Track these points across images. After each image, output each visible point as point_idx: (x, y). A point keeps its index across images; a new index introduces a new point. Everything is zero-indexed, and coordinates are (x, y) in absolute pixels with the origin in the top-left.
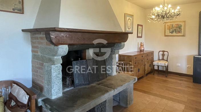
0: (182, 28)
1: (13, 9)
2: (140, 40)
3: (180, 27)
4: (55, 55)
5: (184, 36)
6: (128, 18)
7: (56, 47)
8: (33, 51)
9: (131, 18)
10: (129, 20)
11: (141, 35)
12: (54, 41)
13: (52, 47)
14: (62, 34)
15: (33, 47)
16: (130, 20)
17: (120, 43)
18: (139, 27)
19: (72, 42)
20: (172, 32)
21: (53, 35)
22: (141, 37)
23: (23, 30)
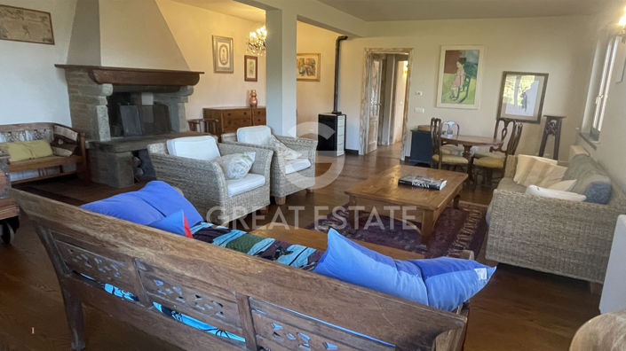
0: (316, 66)
1: (44, 40)
2: (250, 86)
3: (312, 64)
4: (99, 95)
5: (317, 80)
6: (220, 44)
7: (100, 86)
8: (70, 92)
9: (228, 45)
10: (224, 48)
11: (254, 77)
12: (97, 79)
13: (96, 85)
14: (105, 73)
15: (69, 87)
16: (226, 47)
17: (185, 86)
18: (248, 60)
19: (117, 82)
20: (302, 73)
21: (96, 74)
22: (256, 80)
23: (56, 66)
